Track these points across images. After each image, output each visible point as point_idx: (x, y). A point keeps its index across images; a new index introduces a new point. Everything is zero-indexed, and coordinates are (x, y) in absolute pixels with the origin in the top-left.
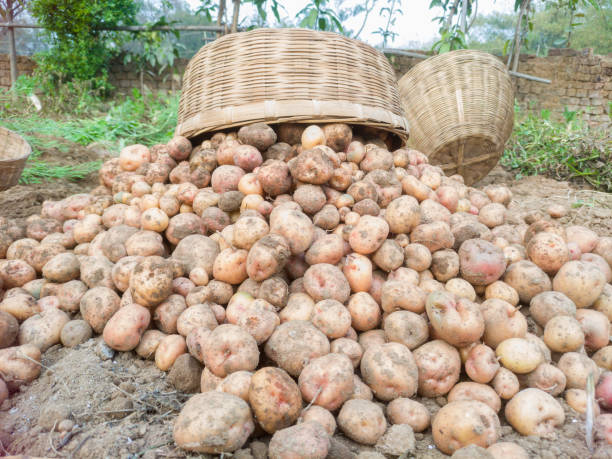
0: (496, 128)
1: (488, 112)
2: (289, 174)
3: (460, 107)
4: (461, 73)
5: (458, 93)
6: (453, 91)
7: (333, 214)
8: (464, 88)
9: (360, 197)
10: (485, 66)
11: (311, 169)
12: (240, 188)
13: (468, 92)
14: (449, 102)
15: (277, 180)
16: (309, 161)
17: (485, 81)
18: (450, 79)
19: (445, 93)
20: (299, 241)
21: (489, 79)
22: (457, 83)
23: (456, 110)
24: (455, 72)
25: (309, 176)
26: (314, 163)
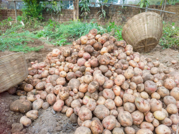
0: (157, 35)
1: (154, 31)
2: (98, 62)
3: (146, 29)
4: (147, 19)
5: (146, 25)
6: (144, 25)
7: (110, 73)
8: (147, 24)
9: (117, 68)
10: (154, 17)
11: (104, 61)
12: (85, 65)
13: (149, 25)
14: (143, 28)
15: (95, 64)
16: (104, 59)
17: (154, 21)
18: (143, 21)
19: (142, 25)
20: (101, 82)
21: (155, 21)
22: (145, 22)
23: (145, 30)
24: (145, 19)
25: (104, 63)
26: (105, 60)
